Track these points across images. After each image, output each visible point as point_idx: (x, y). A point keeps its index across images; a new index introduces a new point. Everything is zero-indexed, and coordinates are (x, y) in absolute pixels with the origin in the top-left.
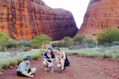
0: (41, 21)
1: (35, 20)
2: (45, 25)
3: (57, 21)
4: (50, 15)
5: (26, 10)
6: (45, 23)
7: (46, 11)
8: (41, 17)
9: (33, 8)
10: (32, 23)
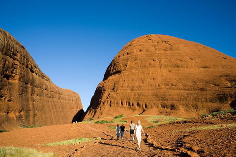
0: (41, 97)
1: (31, 95)
2: (45, 103)
3: (62, 101)
4: (55, 92)
5: (17, 77)
6: (45, 101)
7: (50, 88)
8: (42, 93)
9: (31, 78)
10: (24, 96)
